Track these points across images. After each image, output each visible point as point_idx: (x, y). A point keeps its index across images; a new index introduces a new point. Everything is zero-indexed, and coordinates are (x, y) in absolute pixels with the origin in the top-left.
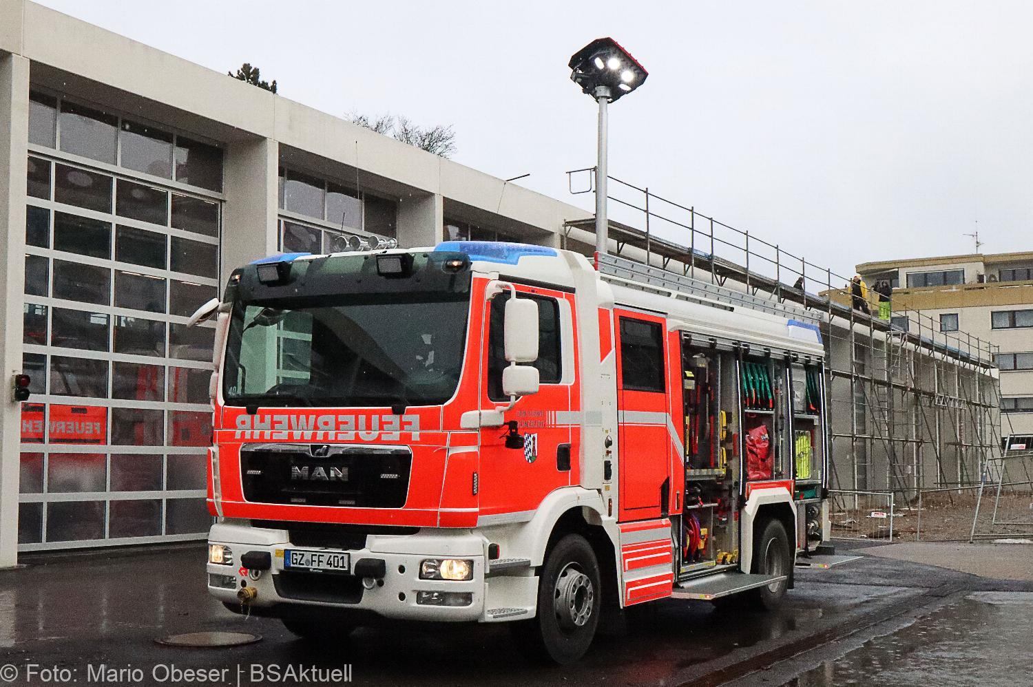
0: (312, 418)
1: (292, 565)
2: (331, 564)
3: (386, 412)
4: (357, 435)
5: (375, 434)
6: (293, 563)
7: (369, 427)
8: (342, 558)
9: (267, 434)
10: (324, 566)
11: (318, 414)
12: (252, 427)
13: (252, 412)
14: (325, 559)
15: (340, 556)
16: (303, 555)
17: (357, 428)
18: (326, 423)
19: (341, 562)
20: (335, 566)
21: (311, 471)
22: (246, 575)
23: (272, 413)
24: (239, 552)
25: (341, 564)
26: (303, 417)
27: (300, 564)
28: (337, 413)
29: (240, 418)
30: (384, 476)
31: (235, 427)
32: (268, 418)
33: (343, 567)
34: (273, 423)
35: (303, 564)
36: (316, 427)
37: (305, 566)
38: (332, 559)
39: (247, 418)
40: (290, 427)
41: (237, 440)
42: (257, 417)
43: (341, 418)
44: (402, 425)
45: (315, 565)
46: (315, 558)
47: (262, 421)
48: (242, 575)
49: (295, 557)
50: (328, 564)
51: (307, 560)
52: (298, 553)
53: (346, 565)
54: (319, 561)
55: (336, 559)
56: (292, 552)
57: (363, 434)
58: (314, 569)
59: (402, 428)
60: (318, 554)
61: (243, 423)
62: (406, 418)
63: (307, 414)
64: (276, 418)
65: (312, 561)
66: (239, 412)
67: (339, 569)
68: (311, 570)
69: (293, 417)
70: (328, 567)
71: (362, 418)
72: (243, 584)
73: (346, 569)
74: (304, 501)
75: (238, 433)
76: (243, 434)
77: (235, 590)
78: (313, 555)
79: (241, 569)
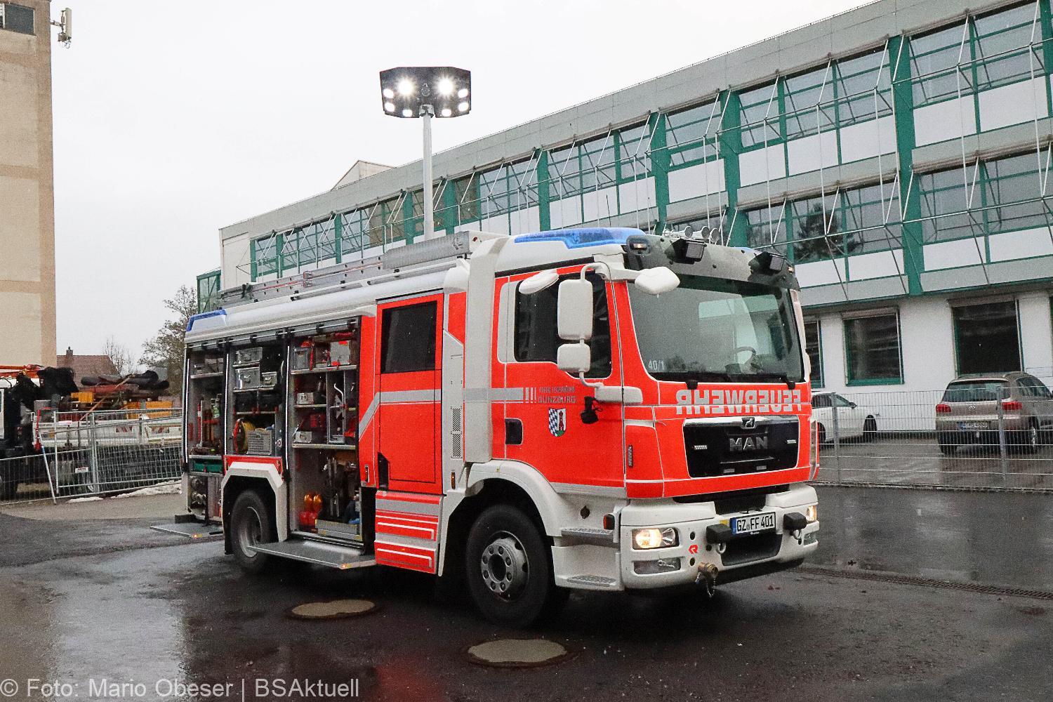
0: (741, 392)
1: (737, 532)
2: (764, 525)
3: (784, 388)
4: (770, 408)
5: (779, 406)
6: (739, 531)
7: (776, 401)
8: (771, 517)
9: (707, 409)
10: (760, 528)
11: (746, 389)
12: (693, 403)
13: (692, 387)
14: (760, 521)
16: (745, 521)
17: (770, 402)
18: (751, 398)
19: (770, 520)
20: (766, 526)
21: (743, 441)
22: (696, 552)
23: (710, 388)
24: (700, 529)
25: (770, 524)
26: (735, 392)
27: (743, 530)
28: (757, 388)
29: (680, 393)
30: (788, 442)
31: (676, 402)
32: (706, 392)
33: (772, 525)
34: (711, 398)
36: (744, 402)
37: (746, 531)
38: (764, 520)
39: (688, 392)
40: (725, 402)
41: (679, 416)
42: (697, 392)
43: (761, 392)
44: (794, 398)
45: (754, 528)
46: (753, 522)
47: (702, 395)
48: (692, 553)
49: (739, 524)
50: (762, 524)
51: (748, 525)
52: (741, 519)
53: (773, 523)
54: (756, 524)
55: (767, 519)
56: (737, 520)
58: (753, 532)
59: (793, 401)
60: (755, 517)
61: (684, 398)
62: (794, 392)
63: (738, 388)
64: (714, 393)
65: (752, 524)
66: (678, 388)
67: (769, 527)
68: (752, 533)
69: (728, 392)
70: (762, 528)
71: (772, 392)
72: (692, 562)
73: (774, 527)
74: (733, 471)
75: (679, 408)
76: (684, 410)
77: (681, 570)
78: (752, 519)
79: (691, 547)
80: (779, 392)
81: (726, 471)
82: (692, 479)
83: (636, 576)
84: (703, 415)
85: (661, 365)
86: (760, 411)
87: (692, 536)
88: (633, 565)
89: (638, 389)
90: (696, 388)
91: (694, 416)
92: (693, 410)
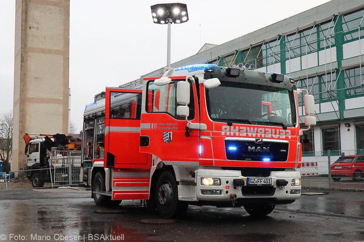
0: (256, 129)
1: (250, 183)
2: (265, 182)
3: (281, 129)
4: (272, 136)
5: (278, 136)
6: (251, 183)
7: (276, 133)
8: (269, 180)
9: (237, 134)
11: (258, 127)
12: (230, 131)
13: (230, 125)
14: (263, 180)
15: (268, 179)
16: (255, 179)
17: (272, 134)
18: (261, 131)
19: (269, 181)
20: (266, 183)
21: (256, 148)
22: (229, 189)
23: (239, 126)
24: (231, 180)
25: (269, 182)
26: (252, 128)
27: (253, 183)
28: (265, 128)
29: (224, 127)
30: (282, 151)
31: (221, 130)
32: (237, 127)
33: (270, 183)
34: (239, 130)
35: (255, 183)
36: (257, 132)
37: (255, 184)
38: (265, 180)
39: (228, 127)
40: (247, 132)
41: (223, 136)
42: (232, 127)
43: (267, 129)
44: (286, 133)
45: (259, 183)
46: (259, 180)
47: (235, 128)
48: (227, 189)
49: (251, 180)
50: (264, 182)
51: (256, 181)
52: (252, 179)
54: (261, 181)
55: (267, 180)
56: (250, 179)
57: (273, 136)
59: (286, 134)
60: (260, 179)
61: (226, 129)
62: (287, 131)
63: (254, 127)
64: (241, 128)
65: (258, 181)
66: (224, 125)
67: (268, 184)
68: (258, 185)
69: (249, 128)
70: (264, 183)
71: (274, 130)
72: (227, 192)
73: (271, 184)
74: (251, 159)
75: (223, 133)
76: (226, 133)
77: (222, 195)
78: (258, 179)
79: (226, 186)
80: (278, 130)
81: (246, 159)
82: (228, 160)
83: (201, 195)
84: (235, 136)
85: (217, 116)
86: (266, 137)
87: (227, 182)
88: (201, 191)
89: (205, 124)
90: (231, 126)
91: (230, 136)
92: (230, 134)
